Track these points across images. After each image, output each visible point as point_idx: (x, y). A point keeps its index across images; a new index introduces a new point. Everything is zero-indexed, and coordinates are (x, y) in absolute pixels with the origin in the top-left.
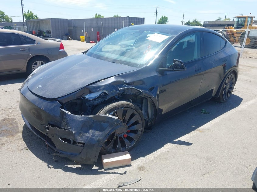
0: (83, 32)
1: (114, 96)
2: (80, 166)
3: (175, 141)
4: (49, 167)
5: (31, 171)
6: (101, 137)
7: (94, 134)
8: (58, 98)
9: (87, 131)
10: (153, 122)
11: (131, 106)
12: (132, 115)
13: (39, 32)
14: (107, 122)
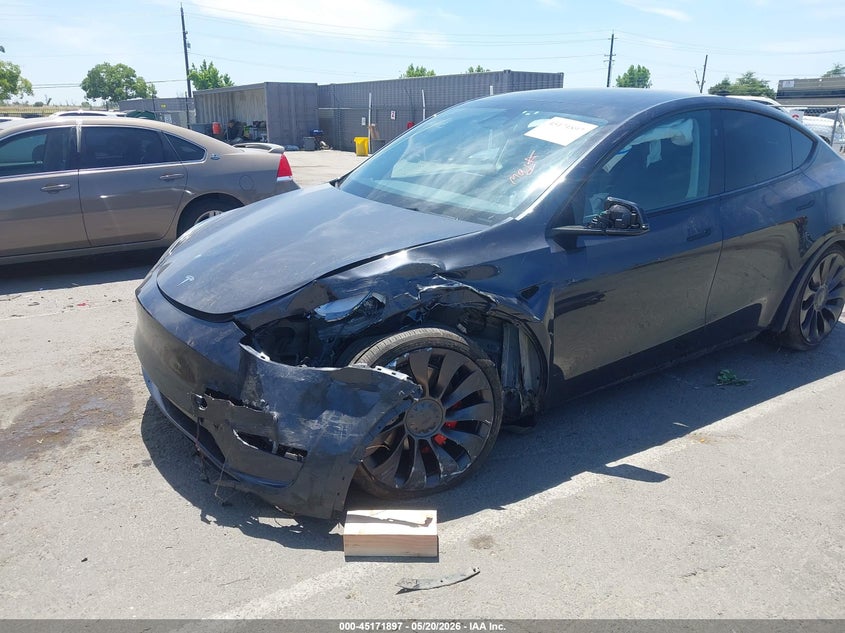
0: (364, 124)
1: (402, 313)
2: (295, 523)
3: (608, 465)
4: (204, 519)
5: (151, 527)
6: (356, 435)
7: (337, 425)
8: (235, 313)
9: (316, 416)
10: (536, 402)
11: (456, 344)
12: (462, 374)
13: (231, 125)
14: (374, 388)
